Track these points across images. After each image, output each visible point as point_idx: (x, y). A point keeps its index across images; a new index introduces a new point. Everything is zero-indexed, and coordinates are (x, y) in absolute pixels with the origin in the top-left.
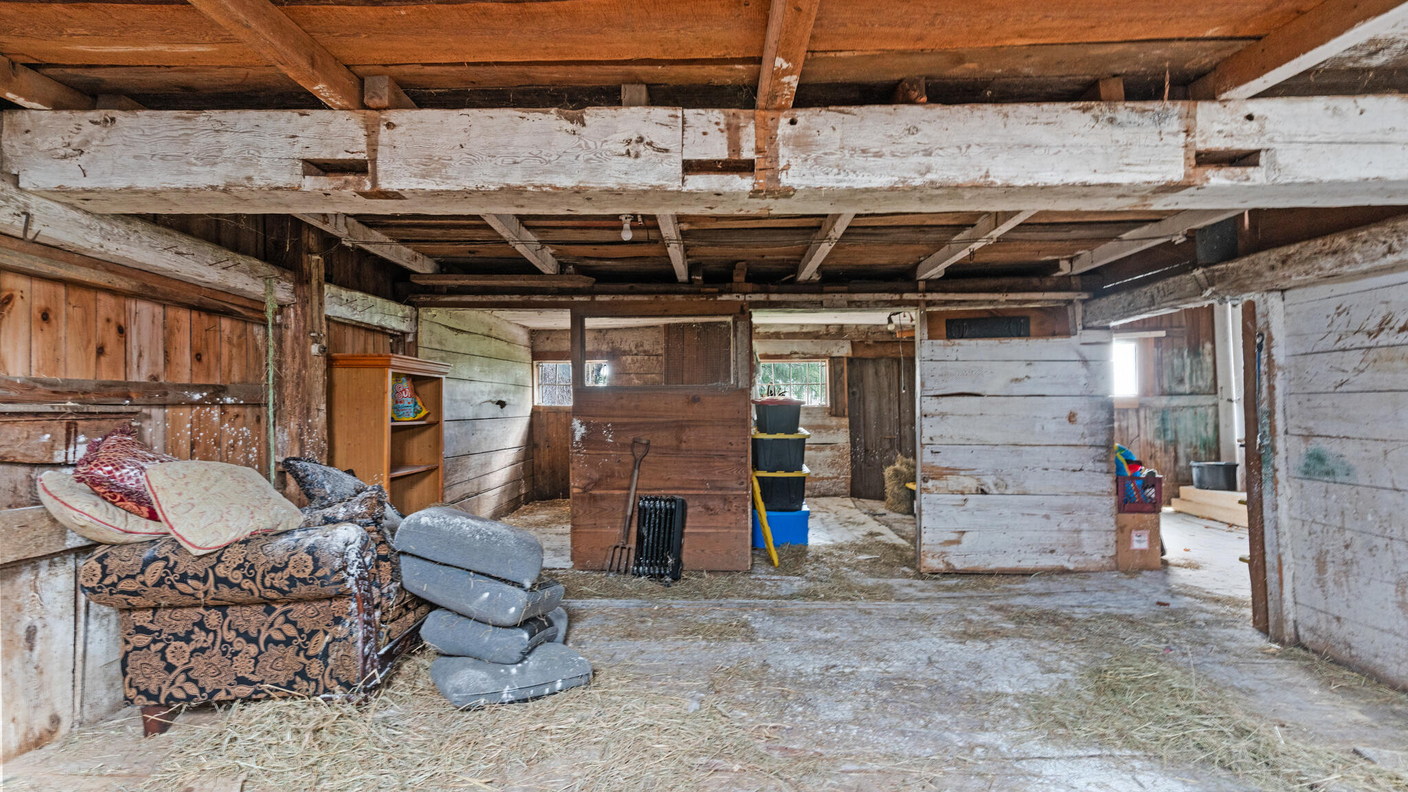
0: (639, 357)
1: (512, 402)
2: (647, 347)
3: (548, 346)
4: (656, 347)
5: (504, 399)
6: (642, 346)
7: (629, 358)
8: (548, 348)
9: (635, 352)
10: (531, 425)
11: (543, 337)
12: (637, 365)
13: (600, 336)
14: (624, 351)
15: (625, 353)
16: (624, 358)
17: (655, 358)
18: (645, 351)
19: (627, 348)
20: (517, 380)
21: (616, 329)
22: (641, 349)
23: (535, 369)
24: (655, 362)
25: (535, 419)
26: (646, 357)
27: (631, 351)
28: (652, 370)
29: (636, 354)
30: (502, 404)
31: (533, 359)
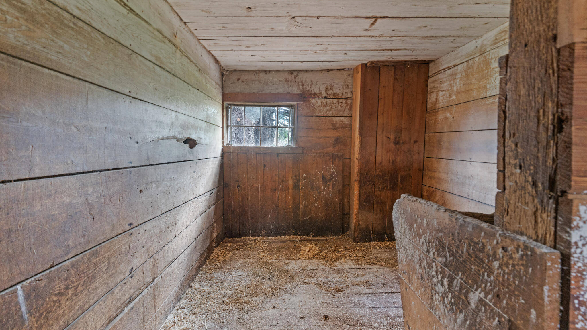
0: (328, 100)
1: (203, 141)
2: (336, 90)
3: (238, 88)
4: (345, 90)
5: (193, 137)
6: (332, 88)
7: (319, 101)
8: (238, 90)
9: (324, 94)
10: (222, 166)
11: (235, 77)
12: (327, 108)
13: (291, 77)
14: (315, 94)
15: (314, 96)
16: (314, 101)
17: (344, 101)
18: (334, 95)
19: (317, 91)
20: (208, 117)
21: (307, 71)
22: (330, 92)
23: (225, 110)
24: (344, 106)
25: (226, 160)
26: (336, 100)
27: (321, 94)
28: (341, 114)
29: (326, 97)
30: (191, 143)
31: (224, 100)
